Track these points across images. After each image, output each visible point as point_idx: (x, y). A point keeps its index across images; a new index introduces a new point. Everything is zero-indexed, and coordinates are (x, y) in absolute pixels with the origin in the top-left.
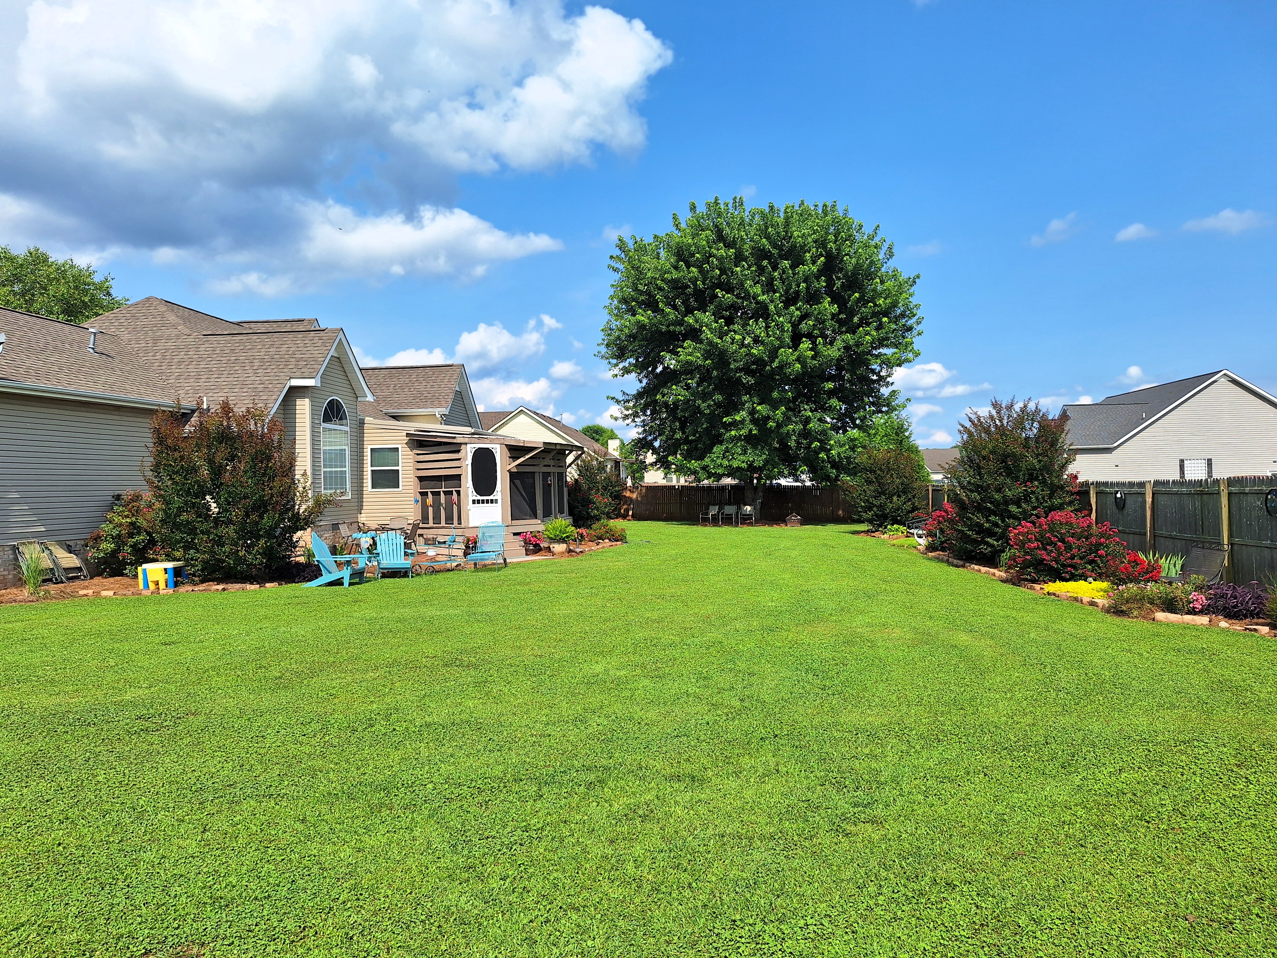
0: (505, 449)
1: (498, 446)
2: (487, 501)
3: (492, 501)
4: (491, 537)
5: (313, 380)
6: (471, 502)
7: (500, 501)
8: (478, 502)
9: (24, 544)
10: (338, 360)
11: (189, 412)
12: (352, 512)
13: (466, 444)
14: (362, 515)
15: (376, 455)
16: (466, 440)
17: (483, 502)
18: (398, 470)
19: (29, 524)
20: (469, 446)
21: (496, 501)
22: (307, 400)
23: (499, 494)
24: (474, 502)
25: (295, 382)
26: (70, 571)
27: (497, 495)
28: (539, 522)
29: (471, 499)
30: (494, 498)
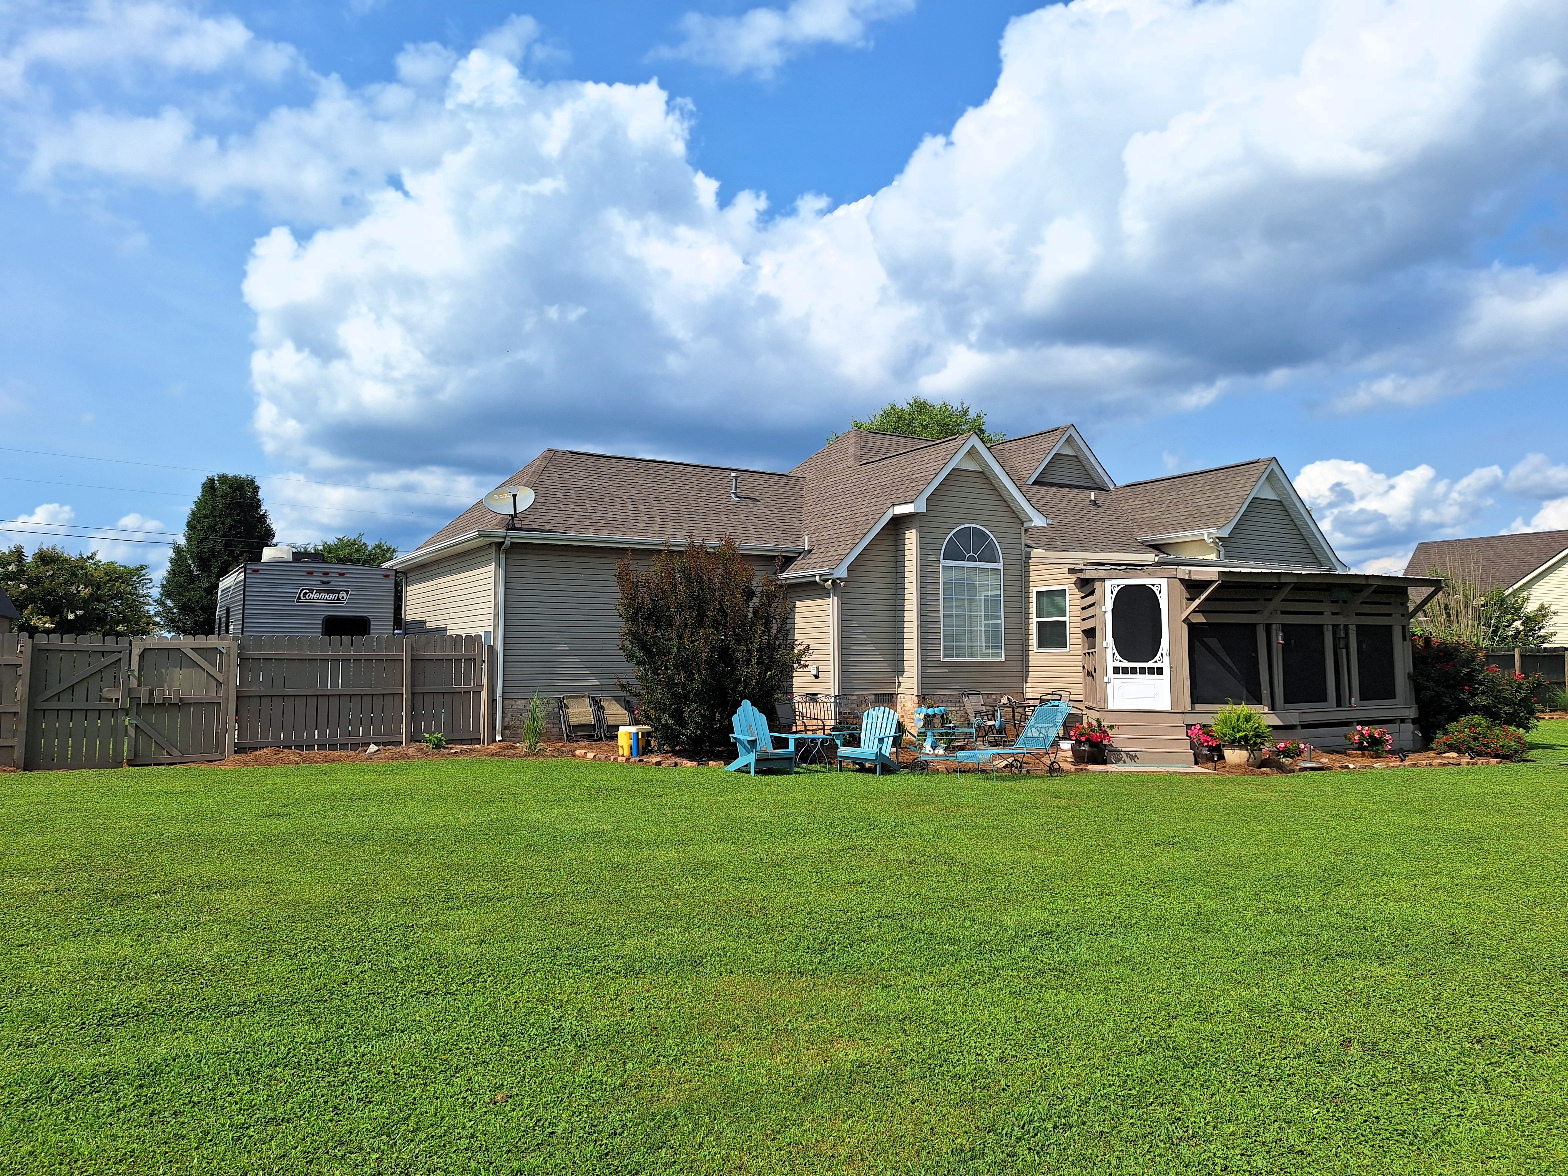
0: (1180, 588)
1: (1164, 582)
2: (1142, 671)
3: (1151, 671)
4: (1111, 727)
5: (912, 505)
6: (1110, 670)
7: (1166, 671)
8: (1125, 671)
9: (568, 697)
10: (982, 475)
11: (796, 555)
12: (1014, 679)
13: (1103, 580)
14: (1029, 685)
15: (1045, 599)
16: (1102, 574)
17: (1134, 671)
18: (1065, 622)
19: (582, 676)
20: (1108, 584)
21: (1160, 671)
22: (914, 531)
23: (1166, 659)
24: (1116, 670)
25: (900, 510)
26: (579, 728)
27: (1163, 660)
28: (1266, 710)
29: (1110, 665)
30: (1159, 665)
